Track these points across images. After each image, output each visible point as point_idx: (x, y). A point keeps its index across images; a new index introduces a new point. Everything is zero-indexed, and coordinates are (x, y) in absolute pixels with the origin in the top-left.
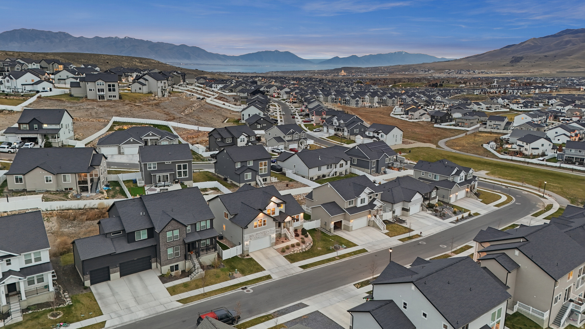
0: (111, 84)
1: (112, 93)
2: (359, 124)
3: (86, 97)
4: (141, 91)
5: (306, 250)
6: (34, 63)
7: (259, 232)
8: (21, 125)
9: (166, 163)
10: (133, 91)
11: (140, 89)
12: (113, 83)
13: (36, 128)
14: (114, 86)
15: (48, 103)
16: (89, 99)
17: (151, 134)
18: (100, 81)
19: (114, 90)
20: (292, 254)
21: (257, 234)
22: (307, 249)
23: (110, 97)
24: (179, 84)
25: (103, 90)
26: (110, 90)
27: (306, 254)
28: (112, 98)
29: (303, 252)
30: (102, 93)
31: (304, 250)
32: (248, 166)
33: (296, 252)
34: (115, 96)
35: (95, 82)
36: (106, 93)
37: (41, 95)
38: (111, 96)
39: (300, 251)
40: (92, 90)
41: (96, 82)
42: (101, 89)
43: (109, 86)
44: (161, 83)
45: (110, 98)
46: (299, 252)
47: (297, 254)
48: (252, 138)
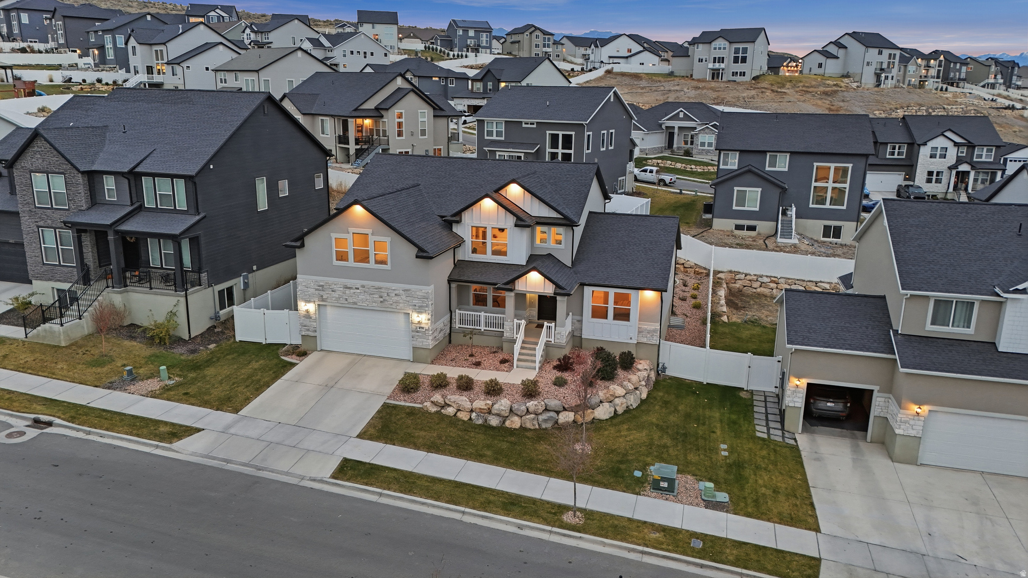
0: (741, 46)
1: (740, 67)
3: (692, 76)
4: (821, 71)
7: (358, 283)
8: (474, 83)
9: (524, 125)
11: (820, 65)
12: (745, 45)
13: (490, 90)
14: (745, 50)
15: (616, 80)
16: (693, 79)
17: (681, 115)
18: (720, 43)
19: (744, 60)
20: (425, 412)
21: (346, 287)
23: (733, 75)
24: (982, 84)
25: (722, 60)
26: (736, 60)
28: (738, 78)
29: (486, 427)
30: (718, 66)
32: (767, 169)
33: (450, 411)
34: (744, 73)
35: (710, 43)
36: (728, 67)
37: (613, 68)
38: (737, 73)
39: (474, 415)
40: (704, 60)
41: (713, 43)
42: (719, 58)
43: (737, 51)
44: (880, 53)
45: (734, 78)
46: (464, 416)
47: (453, 420)
48: (984, 153)
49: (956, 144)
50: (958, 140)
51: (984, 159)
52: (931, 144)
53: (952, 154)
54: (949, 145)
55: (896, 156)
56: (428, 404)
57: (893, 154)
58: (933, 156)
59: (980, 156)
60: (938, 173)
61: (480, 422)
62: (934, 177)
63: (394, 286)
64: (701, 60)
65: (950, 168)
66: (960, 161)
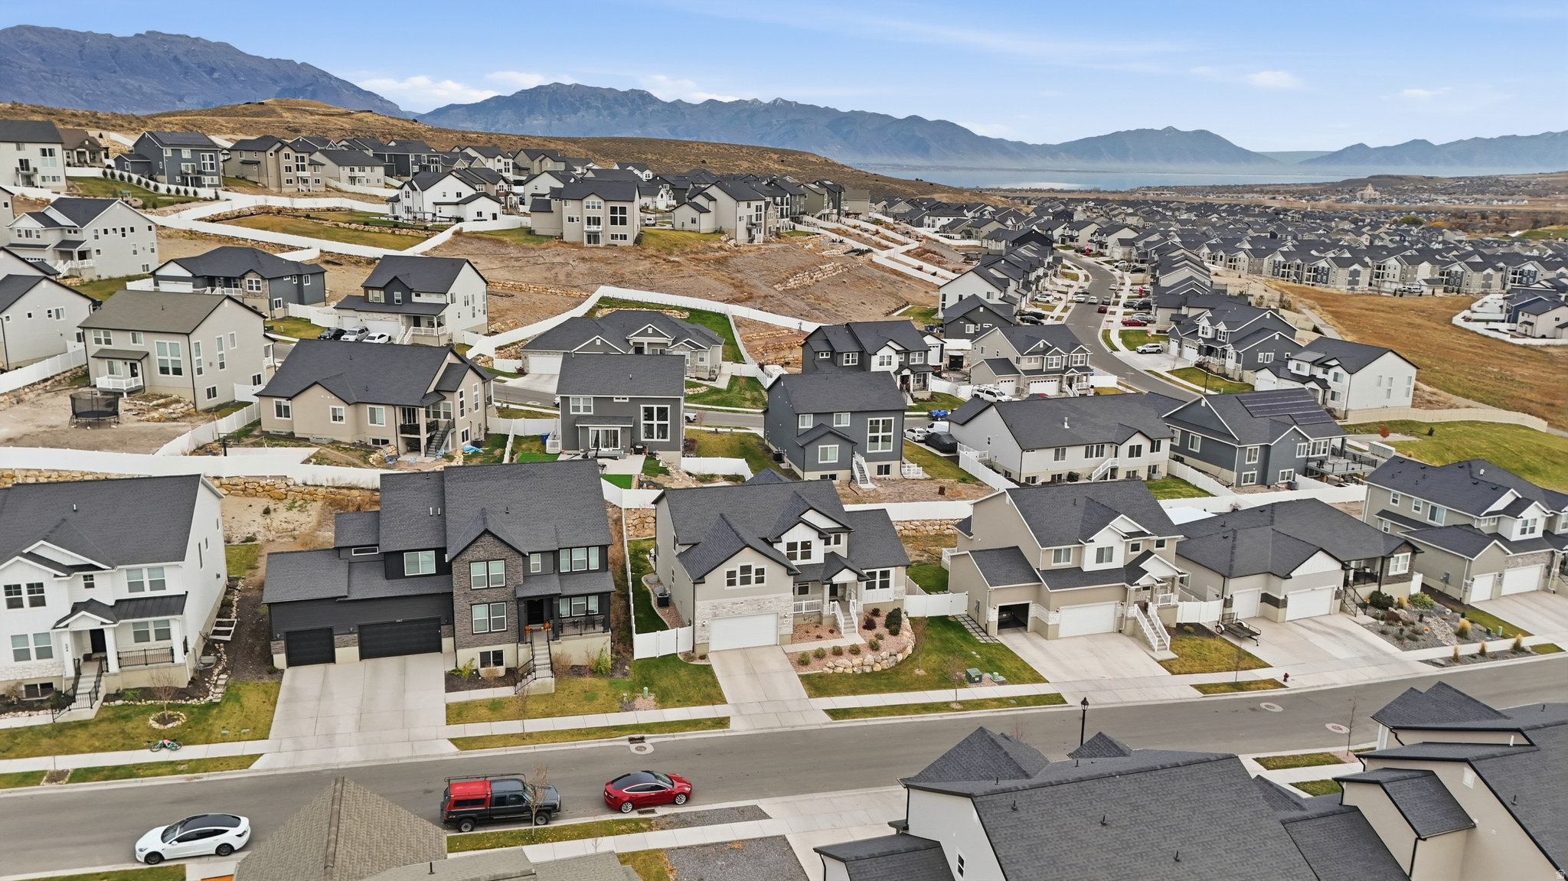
0: (618, 205)
1: (618, 229)
2: (1277, 337)
3: (561, 237)
4: (694, 227)
5: (875, 669)
6: (499, 157)
8: (370, 292)
9: (615, 400)
10: (678, 226)
11: (693, 221)
12: (623, 205)
13: (398, 301)
14: (623, 210)
15: (472, 246)
16: (566, 243)
17: (650, 331)
18: (593, 200)
19: (623, 222)
20: (827, 675)
21: (734, 604)
22: (878, 668)
23: (612, 238)
24: (818, 215)
25: (597, 221)
26: (614, 221)
27: (868, 681)
28: (619, 242)
29: (864, 674)
30: (594, 228)
31: (868, 670)
32: (835, 426)
33: (840, 670)
34: (625, 236)
35: (582, 200)
36: (606, 229)
37: (461, 229)
38: (617, 236)
39: (855, 669)
40: (575, 220)
41: (585, 201)
42: (594, 218)
43: (613, 210)
44: (749, 206)
45: (614, 242)
46: (849, 671)
47: (844, 675)
48: (917, 357)
49: (898, 352)
50: (898, 348)
51: (916, 363)
52: (880, 353)
53: (896, 360)
54: (893, 353)
55: (850, 364)
56: (826, 669)
57: (848, 362)
58: (881, 364)
59: (914, 360)
61: (860, 672)
63: (768, 596)
64: (571, 220)
65: (895, 373)
66: (902, 367)
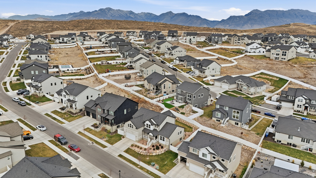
0: (285, 51)
1: (284, 57)
3: (270, 58)
4: (314, 58)
5: (141, 153)
9: (183, 92)
12: (286, 51)
14: (286, 52)
17: (240, 81)
18: (278, 49)
19: (285, 55)
21: (129, 130)
25: (278, 54)
26: (283, 55)
27: (136, 155)
28: (283, 60)
30: (278, 56)
32: (224, 109)
34: (285, 59)
36: (281, 56)
37: (247, 54)
41: (276, 50)
43: (283, 52)
45: (282, 60)
47: (135, 152)
50: (306, 98)
52: (298, 98)
54: (304, 99)
55: (291, 99)
56: (133, 149)
57: (291, 98)
58: (299, 101)
60: (300, 106)
61: (138, 152)
62: (299, 106)
64: (273, 54)
65: (304, 105)
66: (306, 103)
